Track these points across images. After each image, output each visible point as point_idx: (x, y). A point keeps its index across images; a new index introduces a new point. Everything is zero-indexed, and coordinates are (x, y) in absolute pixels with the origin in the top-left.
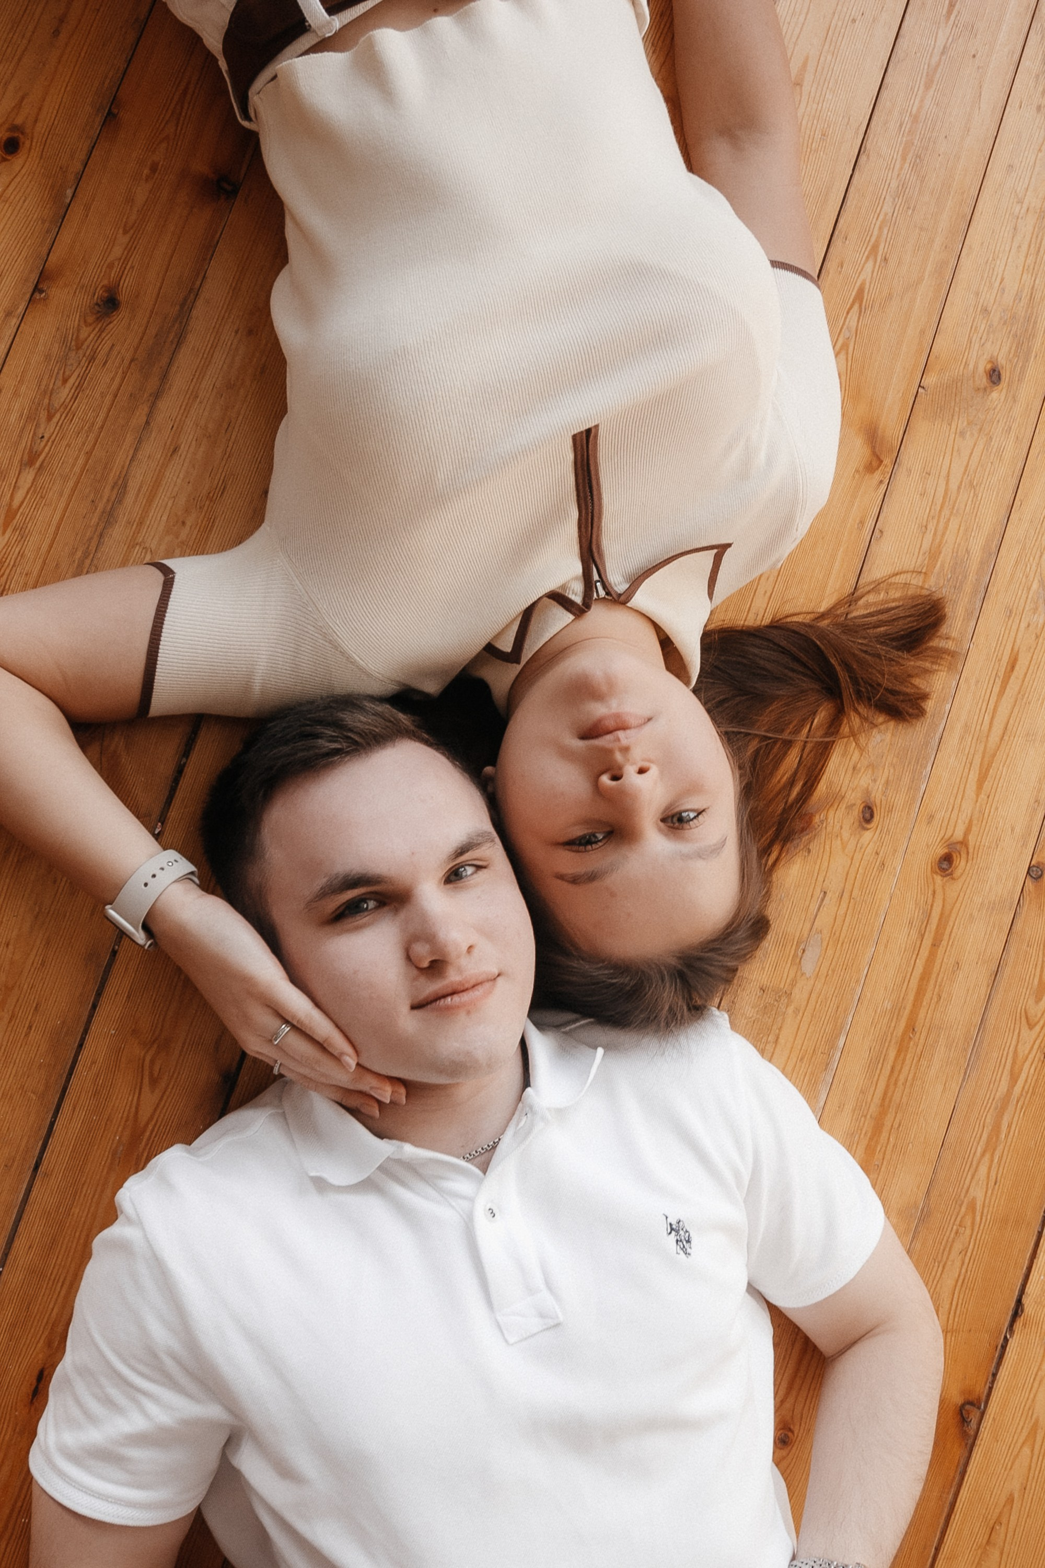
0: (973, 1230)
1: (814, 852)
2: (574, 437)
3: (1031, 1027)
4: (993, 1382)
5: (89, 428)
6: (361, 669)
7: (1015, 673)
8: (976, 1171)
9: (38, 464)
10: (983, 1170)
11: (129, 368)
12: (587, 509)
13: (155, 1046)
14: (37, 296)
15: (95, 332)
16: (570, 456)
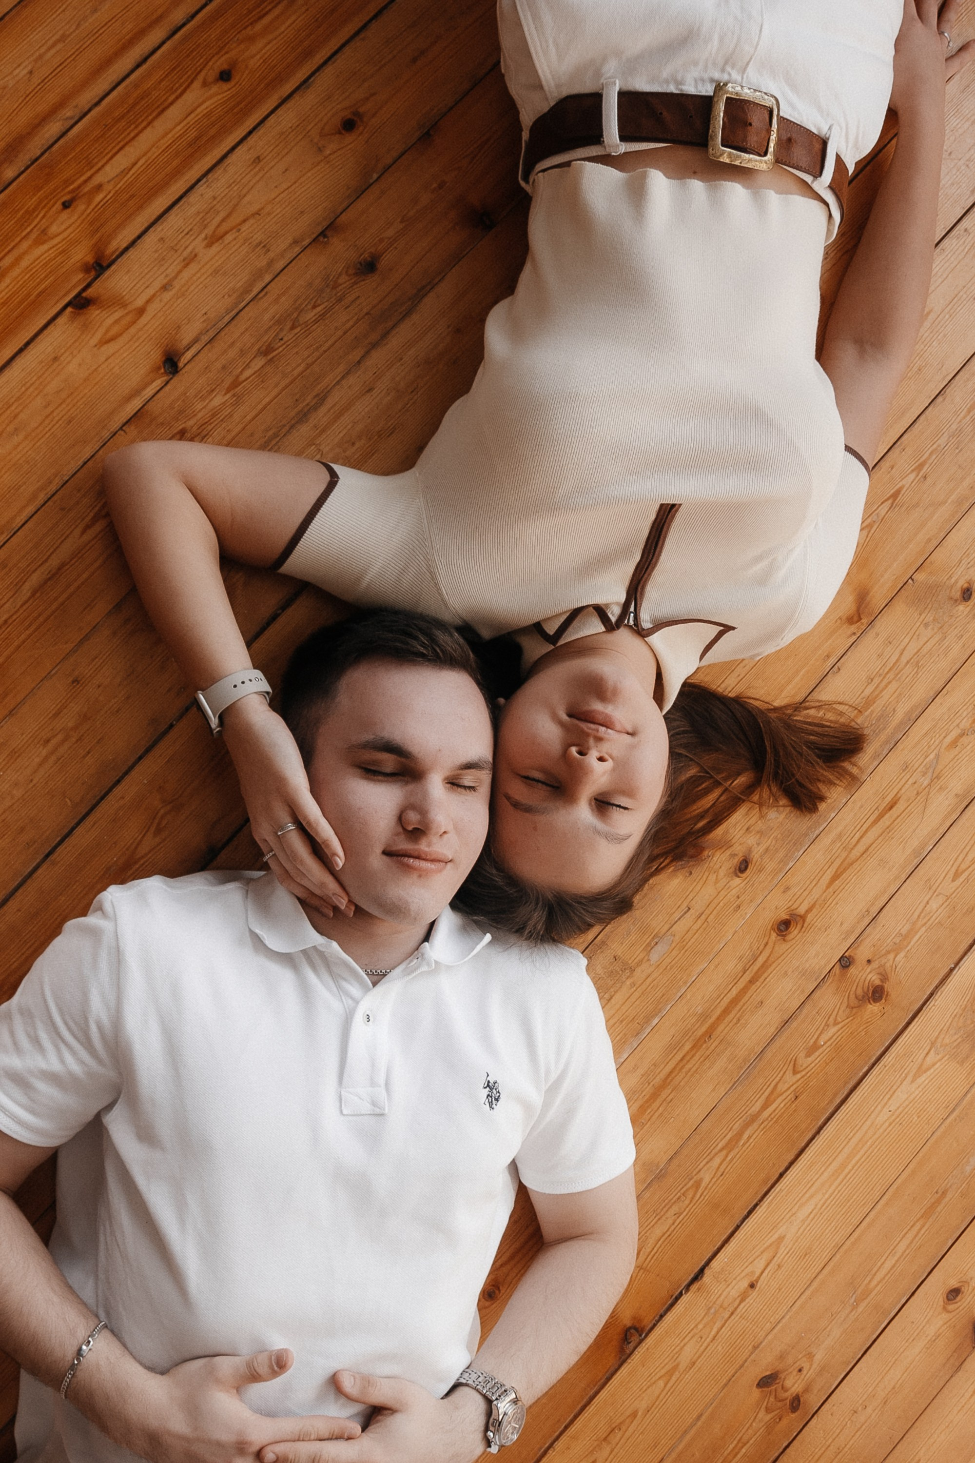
0: (691, 1201)
1: (694, 875)
2: (662, 505)
3: (795, 1072)
4: (658, 1321)
5: (317, 347)
6: (443, 600)
7: (891, 812)
8: (711, 1159)
9: (269, 357)
10: (717, 1161)
11: (363, 317)
12: (647, 558)
13: (171, 805)
14: (321, 239)
15: (351, 282)
16: (653, 517)
